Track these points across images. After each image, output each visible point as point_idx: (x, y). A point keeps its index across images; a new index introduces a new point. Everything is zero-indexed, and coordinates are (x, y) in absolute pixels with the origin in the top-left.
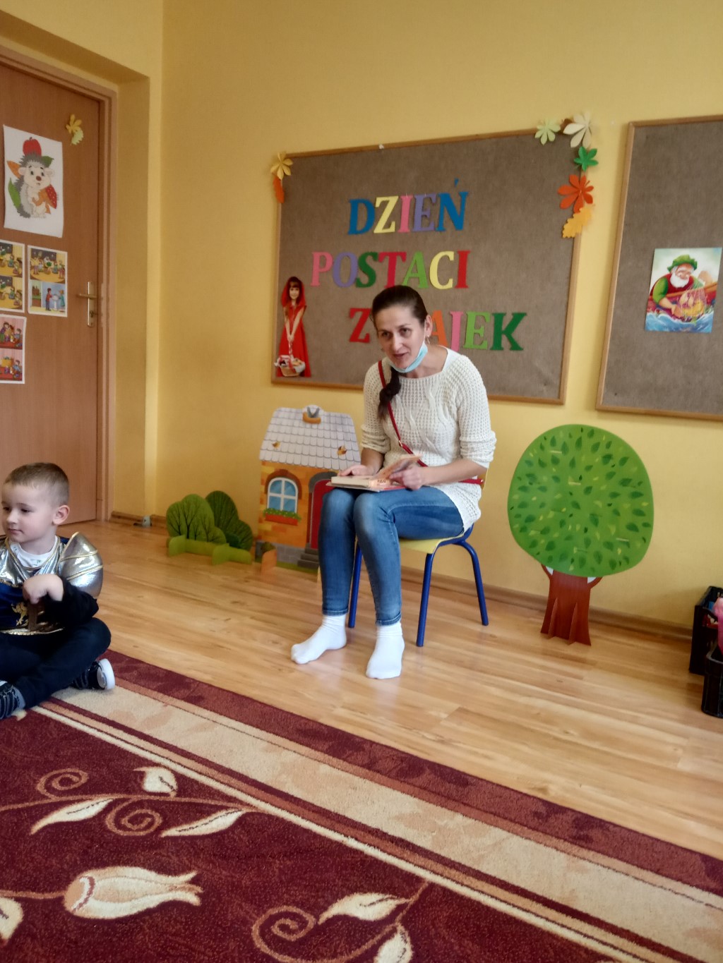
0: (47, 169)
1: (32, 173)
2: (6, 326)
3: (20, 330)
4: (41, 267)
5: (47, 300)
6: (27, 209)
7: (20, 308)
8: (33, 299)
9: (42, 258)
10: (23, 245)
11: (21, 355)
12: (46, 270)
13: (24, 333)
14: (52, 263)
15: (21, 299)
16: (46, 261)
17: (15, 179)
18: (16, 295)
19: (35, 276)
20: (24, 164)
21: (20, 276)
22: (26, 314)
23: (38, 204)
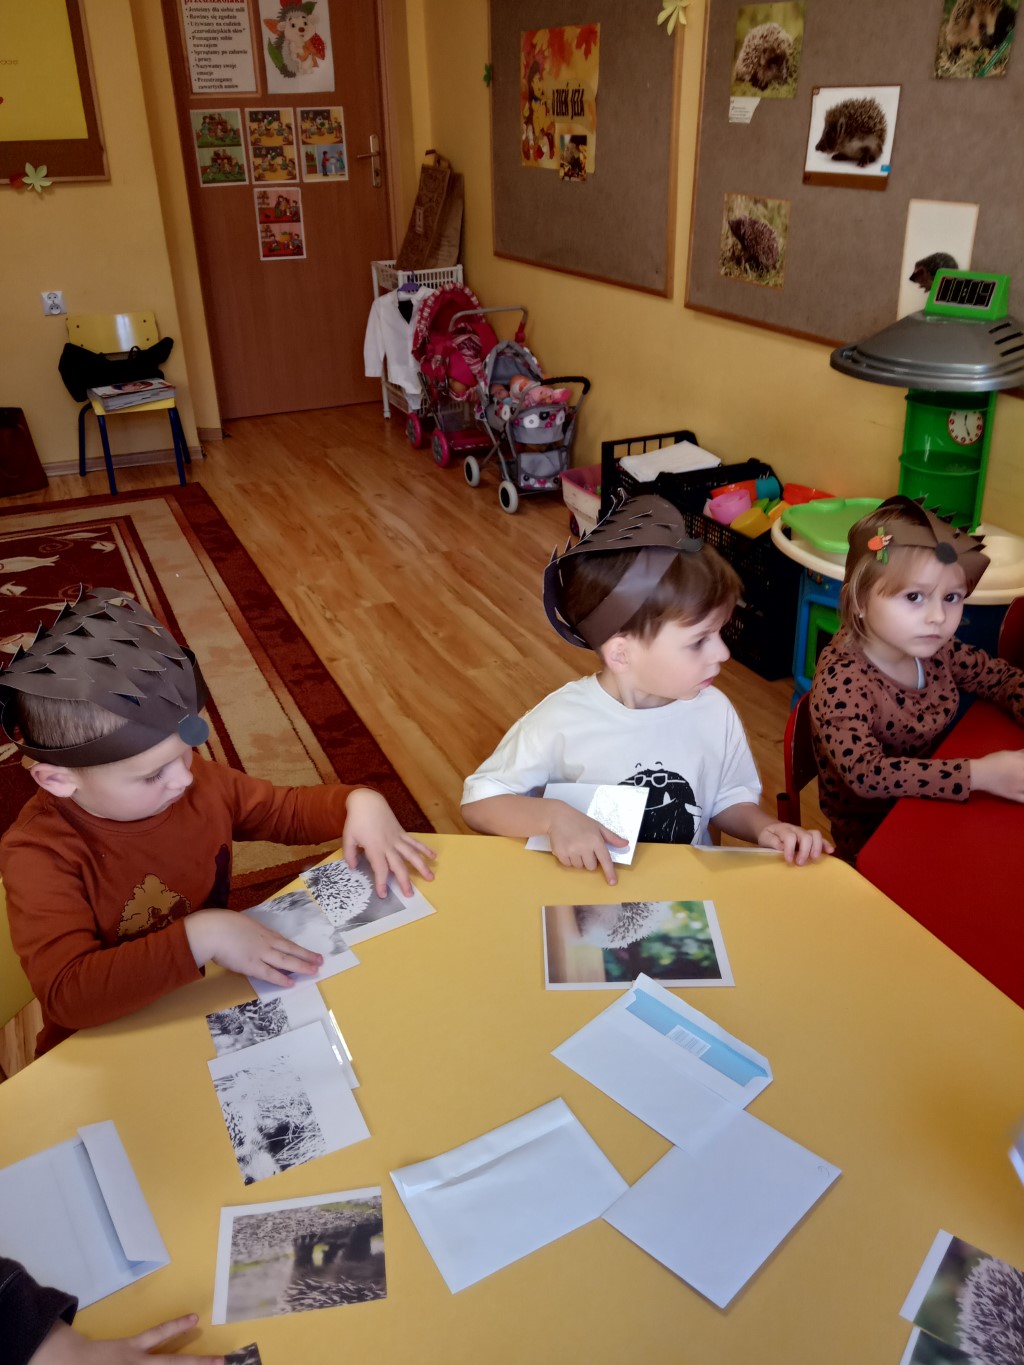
0: (310, 17)
1: (293, 26)
2: (281, 199)
3: (296, 202)
4: (314, 129)
5: (324, 166)
6: (291, 68)
7: (294, 178)
8: (308, 166)
9: (314, 119)
10: (291, 109)
11: (300, 229)
12: (320, 132)
13: (300, 205)
14: (326, 122)
15: (294, 168)
16: (319, 121)
17: (274, 38)
18: (288, 166)
19: (308, 141)
20: (283, 17)
21: (291, 143)
22: (302, 185)
23: (304, 59)
